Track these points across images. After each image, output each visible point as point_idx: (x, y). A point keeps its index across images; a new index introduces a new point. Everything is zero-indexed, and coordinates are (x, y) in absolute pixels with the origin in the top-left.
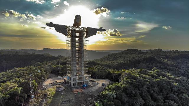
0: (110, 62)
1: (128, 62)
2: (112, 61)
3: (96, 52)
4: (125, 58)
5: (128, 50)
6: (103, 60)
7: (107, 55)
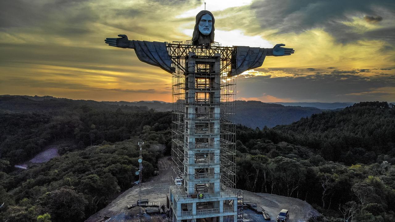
0: (318, 133)
1: (367, 136)
2: (323, 131)
3: (283, 106)
4: (356, 125)
5: (362, 104)
6: (298, 126)
7: (309, 116)
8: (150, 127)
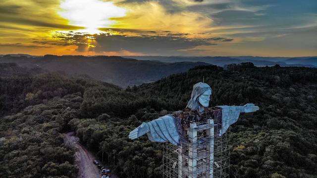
8: (33, 95)
